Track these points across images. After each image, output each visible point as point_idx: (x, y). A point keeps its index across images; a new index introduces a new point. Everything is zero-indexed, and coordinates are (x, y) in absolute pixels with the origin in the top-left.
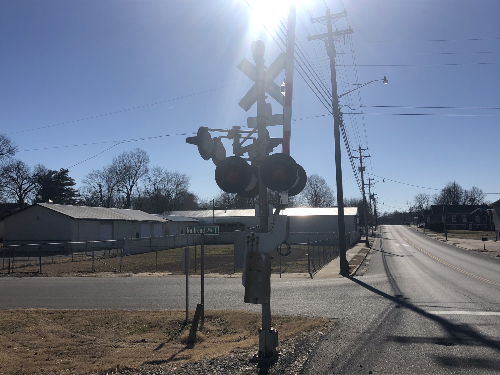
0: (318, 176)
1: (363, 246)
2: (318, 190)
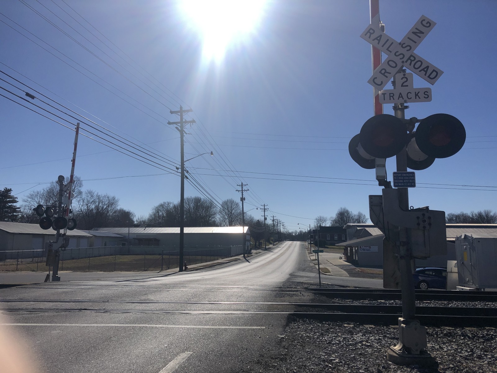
0: (234, 200)
1: (241, 257)
2: (233, 211)
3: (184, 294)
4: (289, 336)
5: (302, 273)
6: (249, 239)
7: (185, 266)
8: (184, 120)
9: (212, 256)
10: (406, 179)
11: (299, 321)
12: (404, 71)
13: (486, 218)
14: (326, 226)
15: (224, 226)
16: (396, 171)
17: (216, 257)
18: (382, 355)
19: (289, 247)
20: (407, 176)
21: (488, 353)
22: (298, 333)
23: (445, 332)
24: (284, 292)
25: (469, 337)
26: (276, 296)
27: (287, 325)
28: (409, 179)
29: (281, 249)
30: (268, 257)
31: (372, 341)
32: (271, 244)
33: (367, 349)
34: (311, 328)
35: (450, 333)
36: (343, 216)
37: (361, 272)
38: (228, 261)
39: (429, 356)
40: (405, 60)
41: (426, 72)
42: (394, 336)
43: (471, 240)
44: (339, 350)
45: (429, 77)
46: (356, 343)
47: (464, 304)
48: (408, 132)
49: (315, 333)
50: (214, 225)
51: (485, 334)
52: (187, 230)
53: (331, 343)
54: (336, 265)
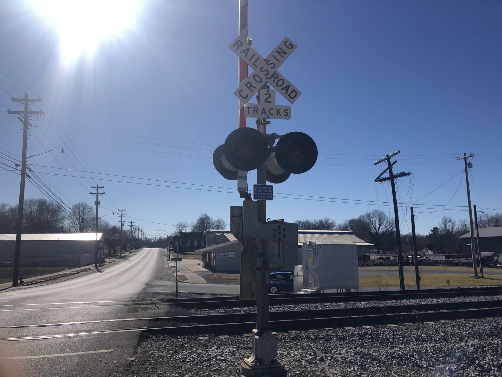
0: (86, 203)
1: (92, 266)
2: (85, 216)
3: (14, 316)
4: (140, 358)
5: (158, 281)
6: (103, 247)
7: (21, 279)
8: (29, 110)
9: (56, 266)
10: (265, 192)
11: (152, 338)
12: (268, 87)
13: (325, 225)
14: (186, 232)
15: (74, 232)
16: (256, 183)
17: (61, 268)
18: (235, 368)
19: (147, 254)
20: (266, 189)
21: (328, 355)
22: (150, 353)
23: (292, 337)
24: (137, 306)
25: (312, 339)
26: (128, 312)
27: (139, 344)
28: (267, 192)
29: (137, 258)
30: (124, 265)
31: (227, 354)
32: (127, 251)
33: (221, 363)
34: (164, 345)
35: (296, 337)
36: (204, 222)
37: (218, 278)
38: (76, 272)
39: (279, 365)
40: (269, 76)
41: (287, 91)
42: (247, 346)
43: (314, 247)
44: (193, 368)
45: (289, 96)
46: (210, 359)
47: (308, 307)
48: (269, 147)
49: (168, 351)
50: (62, 230)
51: (325, 335)
52: (25, 237)
53: (185, 361)
54: (193, 272)
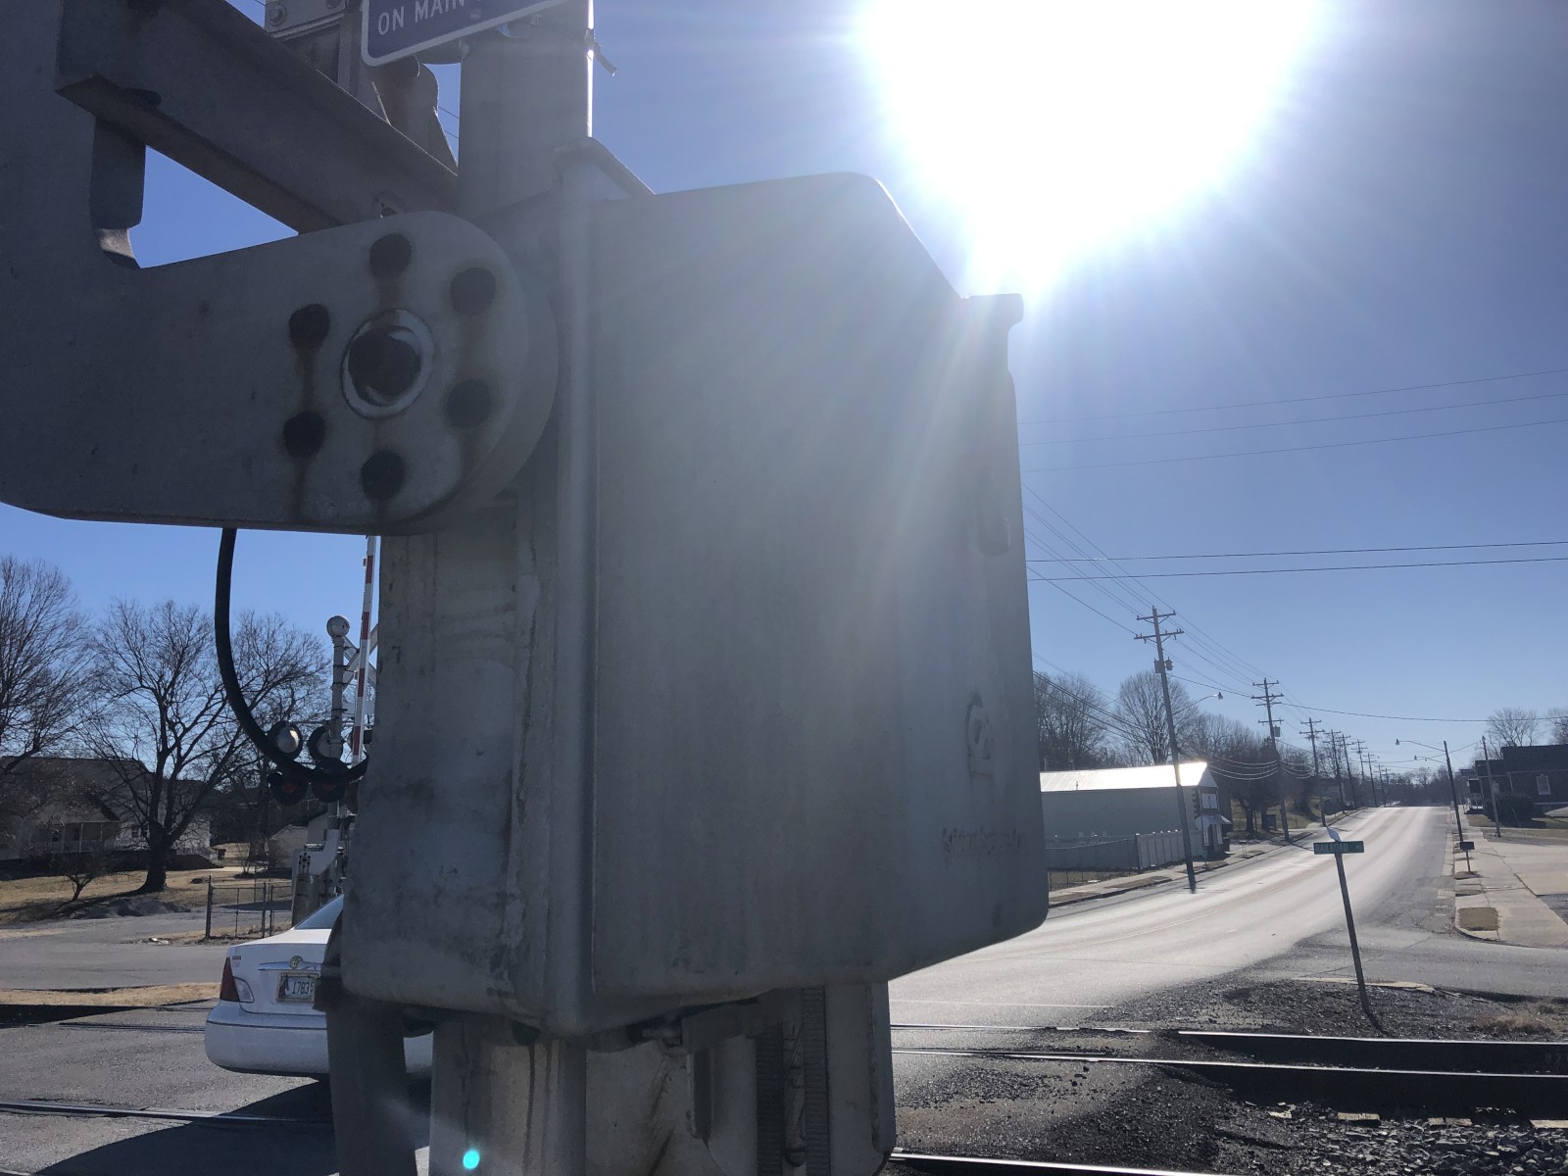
1: (1177, 873)
6: (1215, 806)
9: (1069, 870)
14: (1534, 744)
30: (1283, 868)
32: (1314, 819)
38: (1115, 890)
54: (1538, 896)
